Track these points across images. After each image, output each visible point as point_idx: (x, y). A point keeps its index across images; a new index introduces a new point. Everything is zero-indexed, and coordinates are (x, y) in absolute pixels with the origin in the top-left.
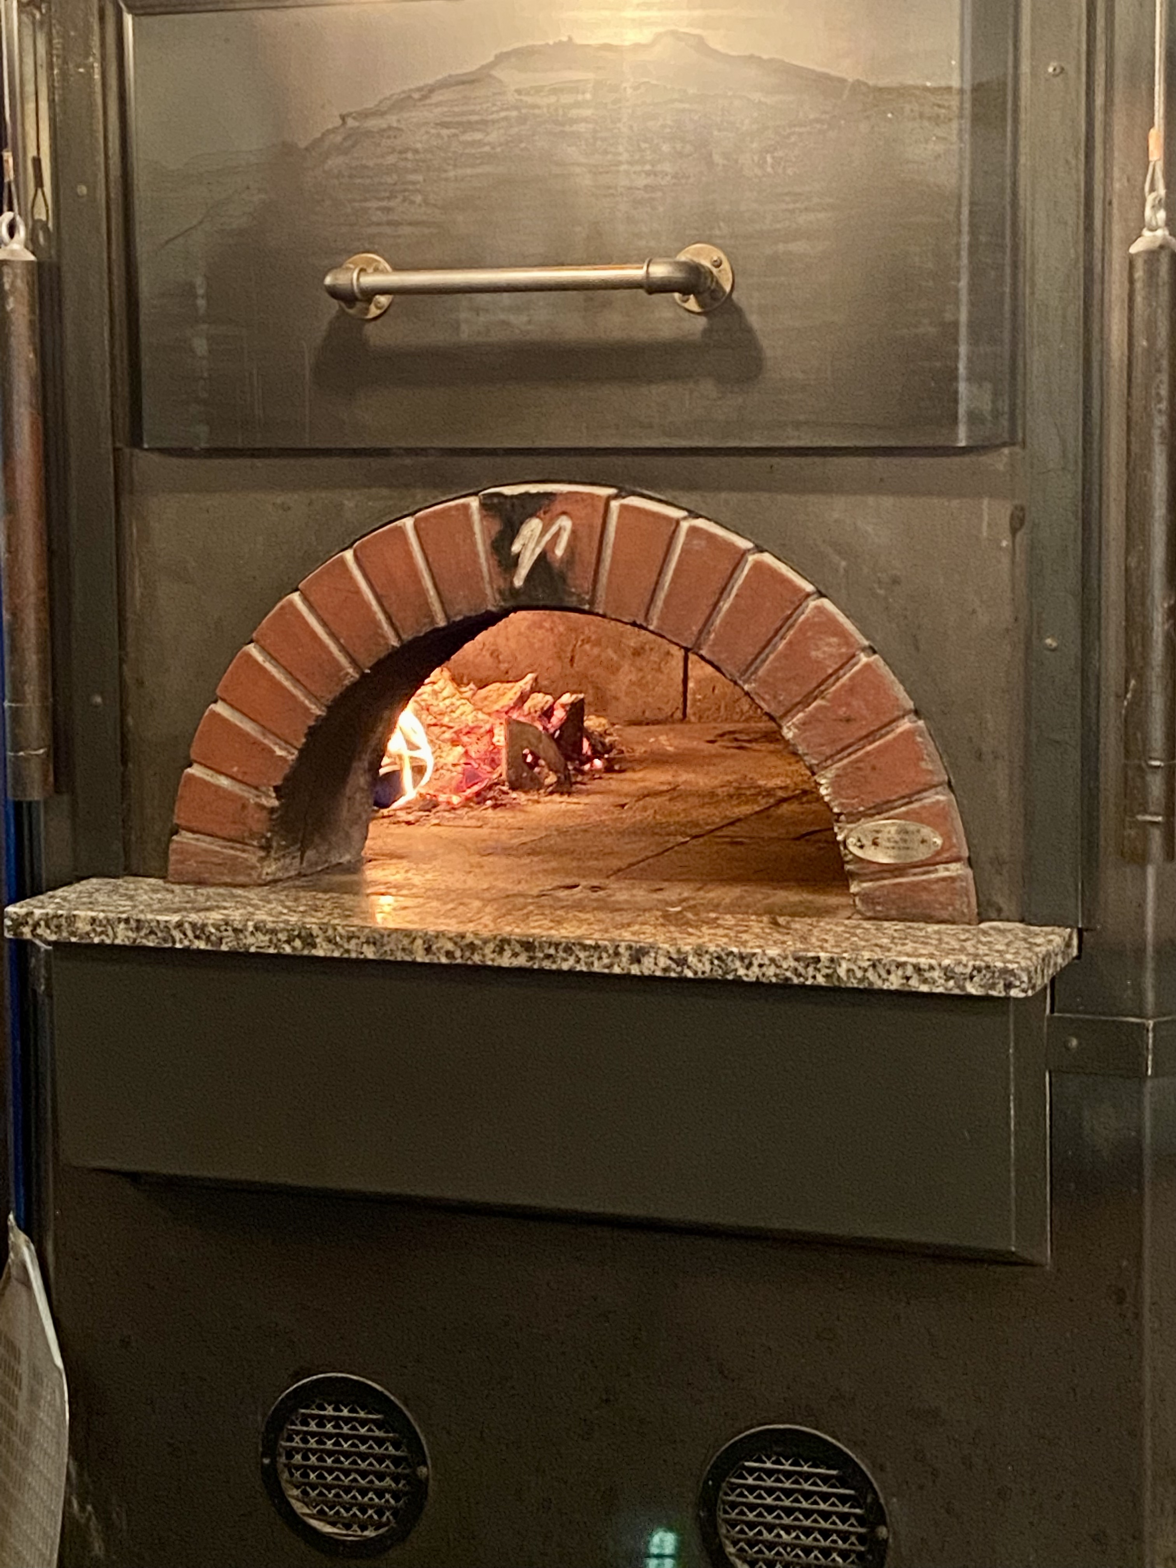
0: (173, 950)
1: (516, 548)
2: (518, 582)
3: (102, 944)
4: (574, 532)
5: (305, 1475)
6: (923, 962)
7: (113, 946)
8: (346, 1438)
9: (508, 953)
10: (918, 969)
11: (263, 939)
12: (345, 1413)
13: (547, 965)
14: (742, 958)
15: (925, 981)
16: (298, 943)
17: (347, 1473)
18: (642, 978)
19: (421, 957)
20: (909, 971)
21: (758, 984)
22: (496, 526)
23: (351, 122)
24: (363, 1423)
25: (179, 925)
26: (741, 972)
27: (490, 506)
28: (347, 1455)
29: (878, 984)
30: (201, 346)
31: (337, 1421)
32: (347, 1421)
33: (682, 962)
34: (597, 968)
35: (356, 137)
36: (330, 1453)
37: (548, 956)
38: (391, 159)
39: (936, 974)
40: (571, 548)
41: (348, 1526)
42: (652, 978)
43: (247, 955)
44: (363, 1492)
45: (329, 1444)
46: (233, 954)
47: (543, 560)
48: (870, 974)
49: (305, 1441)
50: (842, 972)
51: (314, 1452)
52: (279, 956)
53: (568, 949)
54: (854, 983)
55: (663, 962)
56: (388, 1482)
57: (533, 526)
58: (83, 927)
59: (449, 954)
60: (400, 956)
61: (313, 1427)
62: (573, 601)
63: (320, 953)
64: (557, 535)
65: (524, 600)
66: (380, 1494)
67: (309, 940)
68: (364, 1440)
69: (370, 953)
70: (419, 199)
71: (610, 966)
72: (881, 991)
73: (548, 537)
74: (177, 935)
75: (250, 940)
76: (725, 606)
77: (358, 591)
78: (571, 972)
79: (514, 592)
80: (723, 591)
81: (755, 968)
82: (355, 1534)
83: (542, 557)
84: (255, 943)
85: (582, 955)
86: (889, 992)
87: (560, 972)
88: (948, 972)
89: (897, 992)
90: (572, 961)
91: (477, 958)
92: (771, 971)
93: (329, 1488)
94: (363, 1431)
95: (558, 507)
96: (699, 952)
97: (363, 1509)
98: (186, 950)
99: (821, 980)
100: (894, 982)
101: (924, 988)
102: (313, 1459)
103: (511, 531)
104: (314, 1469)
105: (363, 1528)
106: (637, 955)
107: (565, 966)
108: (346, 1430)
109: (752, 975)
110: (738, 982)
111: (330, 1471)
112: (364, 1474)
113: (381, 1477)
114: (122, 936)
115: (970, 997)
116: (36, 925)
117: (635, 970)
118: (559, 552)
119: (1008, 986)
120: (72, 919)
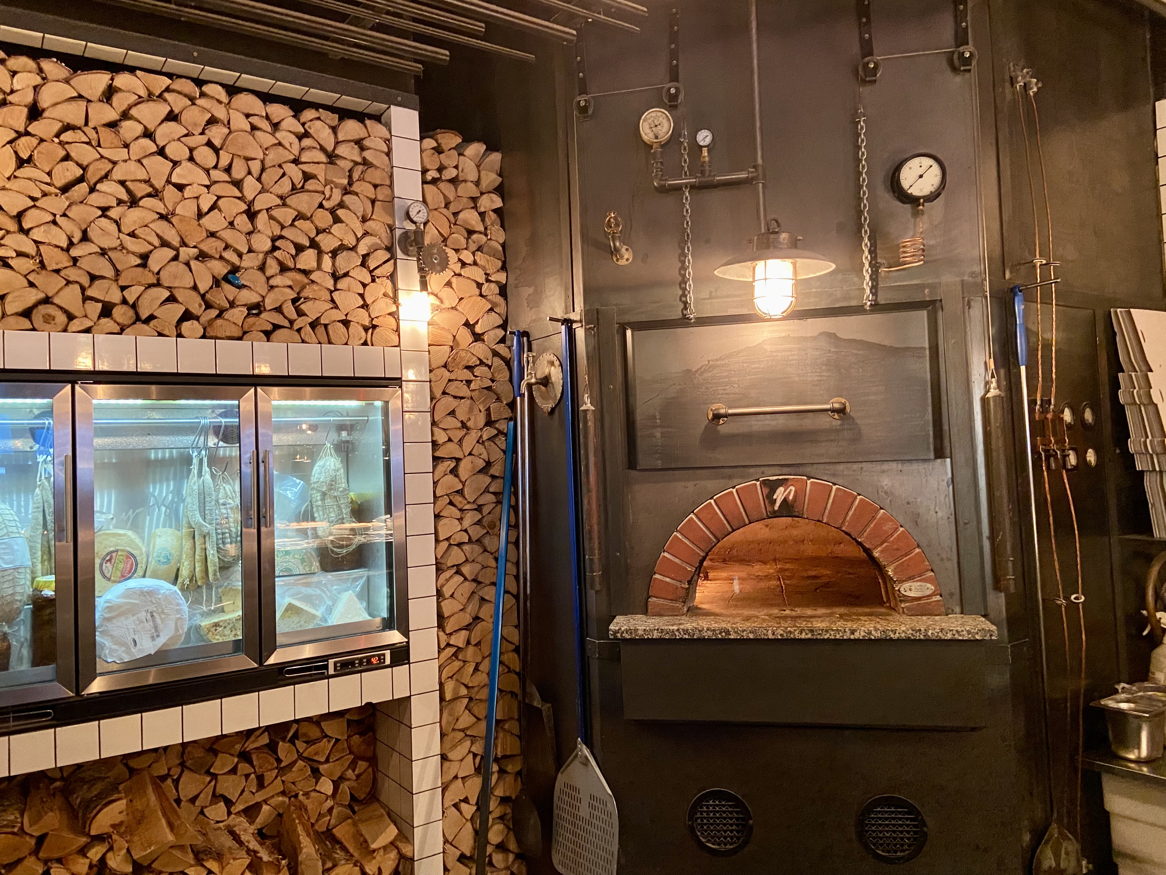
0: (675, 639)
1: (775, 497)
2: (776, 508)
3: (648, 639)
4: (796, 491)
5: (702, 827)
6: (959, 629)
7: (652, 639)
8: (718, 812)
9: (804, 634)
10: (957, 631)
11: (710, 633)
12: (717, 803)
13: (819, 637)
14: (892, 631)
15: (960, 635)
16: (723, 634)
17: (718, 825)
18: (855, 640)
19: (771, 637)
20: (954, 632)
21: (898, 639)
22: (766, 491)
23: (711, 363)
24: (724, 806)
25: (678, 630)
26: (892, 636)
27: (764, 483)
28: (718, 818)
29: (943, 637)
30: (658, 435)
31: (714, 806)
32: (717, 805)
33: (870, 633)
34: (838, 637)
35: (714, 367)
36: (711, 818)
37: (819, 634)
38: (725, 374)
39: (965, 633)
40: (795, 496)
41: (719, 845)
42: (859, 640)
43: (704, 639)
44: (725, 832)
45: (711, 815)
46: (698, 639)
47: (785, 500)
48: (940, 634)
49: (702, 814)
50: (930, 634)
51: (705, 818)
52: (717, 640)
53: (827, 631)
54: (934, 638)
55: (863, 634)
56: (734, 827)
57: (781, 489)
58: (640, 632)
59: (781, 635)
60: (763, 636)
61: (705, 809)
62: (797, 514)
63: (732, 637)
64: (790, 492)
65: (778, 514)
66: (732, 831)
67: (728, 632)
68: (724, 812)
69: (751, 636)
70: (736, 386)
71: (843, 636)
72: (944, 640)
73: (786, 493)
74: (677, 633)
75: (705, 634)
76: (851, 513)
77: (717, 514)
78: (828, 639)
79: (775, 512)
80: (850, 509)
81: (897, 634)
82: (723, 848)
83: (785, 498)
84: (707, 635)
85: (832, 633)
86: (947, 640)
87: (824, 640)
88: (969, 632)
89: (950, 640)
90: (828, 635)
91: (792, 636)
92: (903, 635)
93: (712, 831)
94: (724, 809)
95: (789, 483)
96: (876, 630)
97: (725, 838)
98: (681, 639)
99: (922, 637)
100: (949, 636)
101: (960, 638)
102: (705, 821)
103: (773, 491)
104: (705, 824)
105: (725, 845)
106: (853, 632)
107: (826, 637)
108: (717, 809)
109: (895, 637)
110: (891, 639)
111: (712, 825)
112: (725, 825)
113: (731, 825)
114: (656, 635)
115: (978, 640)
116: (623, 632)
117: (852, 637)
118: (791, 497)
119: (991, 635)
120: (636, 630)
